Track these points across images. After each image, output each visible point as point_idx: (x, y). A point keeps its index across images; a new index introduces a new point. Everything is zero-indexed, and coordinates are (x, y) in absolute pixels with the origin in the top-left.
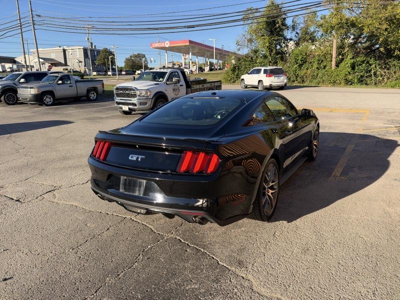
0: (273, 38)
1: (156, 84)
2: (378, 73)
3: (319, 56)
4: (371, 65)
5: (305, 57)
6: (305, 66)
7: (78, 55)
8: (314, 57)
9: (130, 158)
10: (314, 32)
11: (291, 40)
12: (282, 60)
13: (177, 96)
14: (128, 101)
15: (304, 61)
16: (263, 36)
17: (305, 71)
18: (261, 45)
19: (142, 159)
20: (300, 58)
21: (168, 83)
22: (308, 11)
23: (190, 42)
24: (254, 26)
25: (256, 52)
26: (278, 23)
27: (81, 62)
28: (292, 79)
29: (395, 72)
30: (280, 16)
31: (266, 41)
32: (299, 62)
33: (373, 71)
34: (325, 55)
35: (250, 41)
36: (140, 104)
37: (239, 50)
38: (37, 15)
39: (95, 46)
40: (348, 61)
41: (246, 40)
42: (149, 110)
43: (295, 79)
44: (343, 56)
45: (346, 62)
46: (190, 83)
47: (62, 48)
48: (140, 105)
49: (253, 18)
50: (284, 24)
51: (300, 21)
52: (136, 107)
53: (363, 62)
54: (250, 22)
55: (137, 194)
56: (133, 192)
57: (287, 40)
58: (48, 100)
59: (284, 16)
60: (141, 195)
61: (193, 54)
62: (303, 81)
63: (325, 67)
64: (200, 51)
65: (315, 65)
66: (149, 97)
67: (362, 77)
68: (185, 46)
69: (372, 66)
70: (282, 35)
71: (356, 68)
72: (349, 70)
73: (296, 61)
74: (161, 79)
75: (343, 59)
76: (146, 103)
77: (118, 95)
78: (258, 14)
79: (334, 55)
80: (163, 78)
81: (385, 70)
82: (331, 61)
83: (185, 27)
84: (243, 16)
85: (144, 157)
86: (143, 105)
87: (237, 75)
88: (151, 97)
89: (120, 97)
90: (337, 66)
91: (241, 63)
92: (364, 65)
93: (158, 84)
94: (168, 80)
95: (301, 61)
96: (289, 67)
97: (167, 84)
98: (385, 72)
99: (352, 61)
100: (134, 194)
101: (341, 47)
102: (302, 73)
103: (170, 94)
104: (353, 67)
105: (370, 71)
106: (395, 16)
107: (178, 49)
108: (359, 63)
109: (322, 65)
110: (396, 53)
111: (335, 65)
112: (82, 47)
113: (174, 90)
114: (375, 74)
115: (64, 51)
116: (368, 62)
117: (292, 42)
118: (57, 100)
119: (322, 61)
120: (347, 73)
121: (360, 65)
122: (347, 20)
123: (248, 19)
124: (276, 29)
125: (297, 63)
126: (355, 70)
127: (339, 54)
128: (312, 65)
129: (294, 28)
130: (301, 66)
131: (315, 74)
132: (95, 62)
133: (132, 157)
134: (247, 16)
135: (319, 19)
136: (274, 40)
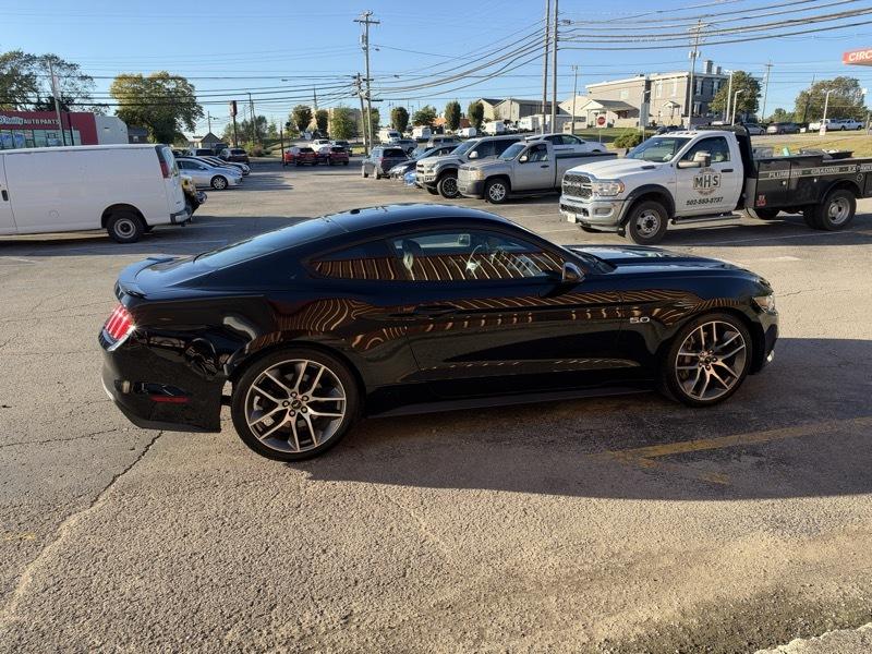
1: (645, 168)
7: (675, 90)
13: (708, 197)
14: (577, 205)
21: (681, 164)
27: (678, 106)
36: (596, 211)
38: (564, 21)
39: (719, 68)
42: (615, 225)
46: (756, 164)
47: (644, 78)
48: (598, 213)
52: (587, 218)
58: (497, 192)
66: (618, 198)
76: (608, 211)
77: (569, 191)
80: (672, 153)
86: (601, 214)
88: (624, 196)
89: (569, 194)
93: (653, 167)
94: (683, 157)
97: (678, 167)
112: (687, 74)
113: (698, 181)
115: (648, 84)
118: (514, 192)
132: (709, 105)
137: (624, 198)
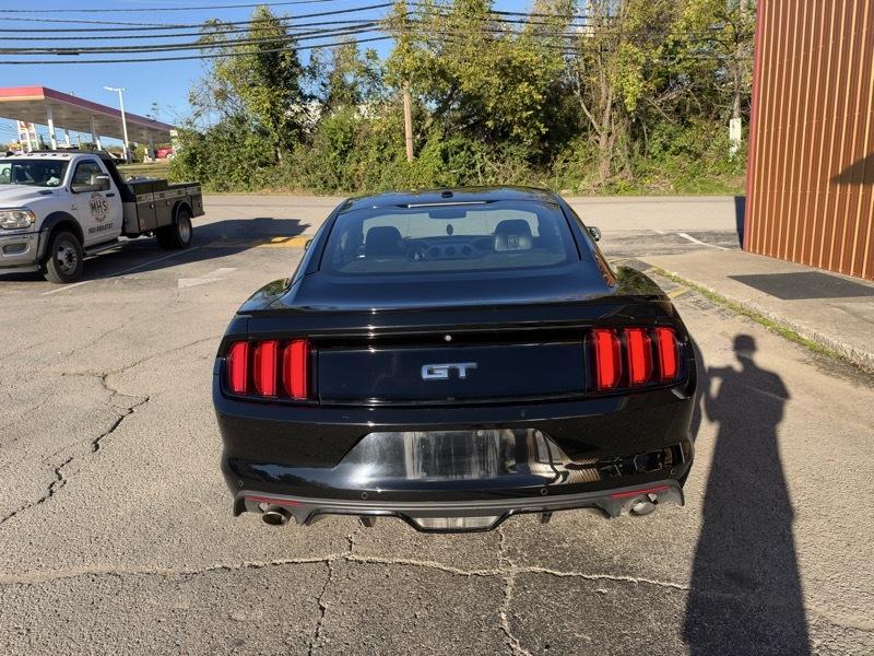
0: (277, 93)
1: (44, 193)
2: (487, 169)
3: (378, 133)
4: (473, 153)
5: (350, 135)
6: (353, 155)
8: (368, 136)
9: (425, 376)
10: (356, 84)
11: (312, 97)
12: (303, 142)
13: (103, 224)
15: (350, 145)
16: (253, 85)
17: (353, 166)
18: (252, 105)
19: (468, 371)
20: (341, 136)
21: (75, 189)
22: (342, 39)
23: (47, 92)
24: (230, 63)
25: (241, 120)
26: (283, 58)
28: (330, 183)
29: (514, 168)
30: (285, 43)
31: (263, 97)
32: (340, 145)
33: (479, 166)
34: (389, 132)
35: (222, 95)
36: (4, 250)
37: (198, 115)
40: (435, 145)
41: (212, 93)
42: (34, 263)
43: (337, 182)
44: (423, 135)
45: (432, 148)
46: (129, 188)
48: (5, 252)
49: (223, 44)
50: (295, 64)
51: (326, 58)
53: (461, 147)
54: (216, 51)
55: (475, 474)
56: (462, 473)
57: (304, 98)
59: (293, 46)
60: (493, 475)
61: (57, 124)
62: (353, 186)
63: (393, 157)
64: (74, 117)
65: (373, 154)
66: (31, 230)
67: (462, 176)
68: (32, 102)
69: (476, 156)
70: (295, 87)
71: (451, 159)
72: (440, 163)
73: (332, 144)
74: (53, 180)
75: (424, 142)
76: (23, 247)
78: (234, 36)
79: (408, 134)
80: (60, 176)
81: (498, 164)
82: (404, 145)
83: (50, 51)
84: (200, 37)
85: (473, 365)
86: (12, 251)
87: (202, 173)
90: (416, 154)
91: (206, 146)
92: (462, 153)
93: (49, 193)
94: (74, 181)
95: (344, 143)
96: (319, 157)
97: (72, 191)
98: (499, 168)
99: (443, 145)
100: (466, 477)
101: (418, 117)
102: (349, 169)
103: (85, 219)
104: (445, 156)
105: (474, 165)
106: (509, 62)
107: (10, 109)
108: (454, 149)
109: (386, 154)
110: (515, 131)
111: (412, 153)
113: (93, 207)
114: (483, 171)
116: (469, 149)
117: (315, 103)
119: (386, 144)
120: (437, 169)
121: (456, 153)
122: (432, 62)
123: (213, 45)
124: (280, 72)
125: (336, 148)
126: (450, 164)
127: (416, 131)
128: (366, 154)
129: (313, 72)
130: (343, 154)
131: (376, 171)
133: (430, 372)
134: (209, 39)
135: (362, 57)
136: (279, 96)
137: (37, 229)
